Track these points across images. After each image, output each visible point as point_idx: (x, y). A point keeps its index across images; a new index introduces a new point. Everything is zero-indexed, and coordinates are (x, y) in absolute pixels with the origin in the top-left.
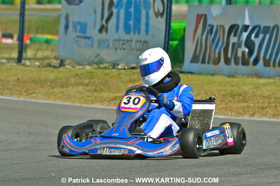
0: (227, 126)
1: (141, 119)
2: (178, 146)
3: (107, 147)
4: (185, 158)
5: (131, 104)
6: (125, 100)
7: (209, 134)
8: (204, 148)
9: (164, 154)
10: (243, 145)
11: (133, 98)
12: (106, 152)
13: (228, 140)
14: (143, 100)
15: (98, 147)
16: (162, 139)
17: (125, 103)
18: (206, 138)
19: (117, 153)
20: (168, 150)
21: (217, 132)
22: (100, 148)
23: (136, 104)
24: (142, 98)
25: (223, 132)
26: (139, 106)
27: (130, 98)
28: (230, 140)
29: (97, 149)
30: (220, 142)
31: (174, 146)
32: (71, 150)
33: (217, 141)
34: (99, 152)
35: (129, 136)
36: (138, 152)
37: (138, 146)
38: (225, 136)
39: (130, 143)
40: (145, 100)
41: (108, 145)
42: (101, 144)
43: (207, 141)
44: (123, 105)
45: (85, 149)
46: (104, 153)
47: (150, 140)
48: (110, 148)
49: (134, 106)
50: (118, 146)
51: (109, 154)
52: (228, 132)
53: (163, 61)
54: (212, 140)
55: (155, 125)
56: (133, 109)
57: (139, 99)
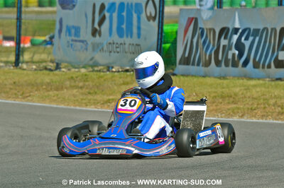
0: (218, 126)
1: (137, 120)
2: (173, 146)
3: (106, 148)
4: (179, 157)
5: (127, 107)
6: (122, 102)
7: (202, 134)
8: (197, 147)
9: (160, 153)
10: (233, 144)
11: (129, 100)
12: (105, 152)
13: (219, 140)
14: (139, 102)
15: (97, 147)
16: (157, 140)
17: (122, 106)
18: (199, 138)
19: (115, 153)
20: (164, 150)
21: (209, 132)
22: (99, 149)
23: (132, 106)
24: (138, 100)
25: (214, 132)
26: (135, 108)
27: (127, 100)
28: (221, 140)
29: (96, 150)
30: (212, 141)
31: (170, 146)
32: (71, 151)
33: (210, 140)
34: (98, 152)
35: (127, 136)
36: (136, 151)
37: (136, 146)
38: (216, 135)
39: (127, 143)
41: (107, 146)
42: (99, 144)
43: (200, 141)
44: (120, 107)
45: (85, 150)
46: (103, 153)
47: (146, 140)
48: (109, 148)
49: (131, 108)
50: (116, 146)
51: (108, 154)
52: (219, 132)
53: (158, 66)
54: (205, 139)
55: (151, 127)
56: (129, 110)
57: (136, 101)
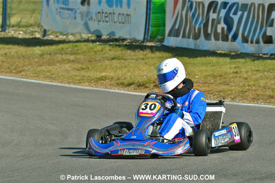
0: (235, 125)
2: (188, 145)
4: (195, 155)
5: (148, 110)
6: (143, 107)
7: (217, 134)
8: (213, 146)
11: (150, 104)
12: (126, 153)
13: (235, 138)
14: (158, 106)
15: (119, 148)
16: (176, 139)
17: (143, 109)
18: (215, 137)
19: (135, 154)
20: (180, 151)
21: (224, 132)
22: (120, 150)
23: (152, 109)
24: (157, 104)
25: (230, 131)
26: (154, 111)
27: (148, 104)
28: (237, 138)
29: (118, 151)
30: (227, 140)
32: (96, 152)
33: (224, 139)
34: (120, 153)
36: (154, 151)
37: (153, 147)
38: (232, 135)
39: (146, 144)
40: (160, 106)
41: (128, 147)
42: (121, 146)
43: (215, 140)
44: (141, 111)
45: (108, 151)
46: (124, 154)
47: (166, 141)
48: (129, 149)
49: (150, 112)
50: (136, 147)
51: (128, 154)
52: (235, 131)
53: (177, 71)
54: (220, 138)
56: (149, 114)
57: (155, 105)
